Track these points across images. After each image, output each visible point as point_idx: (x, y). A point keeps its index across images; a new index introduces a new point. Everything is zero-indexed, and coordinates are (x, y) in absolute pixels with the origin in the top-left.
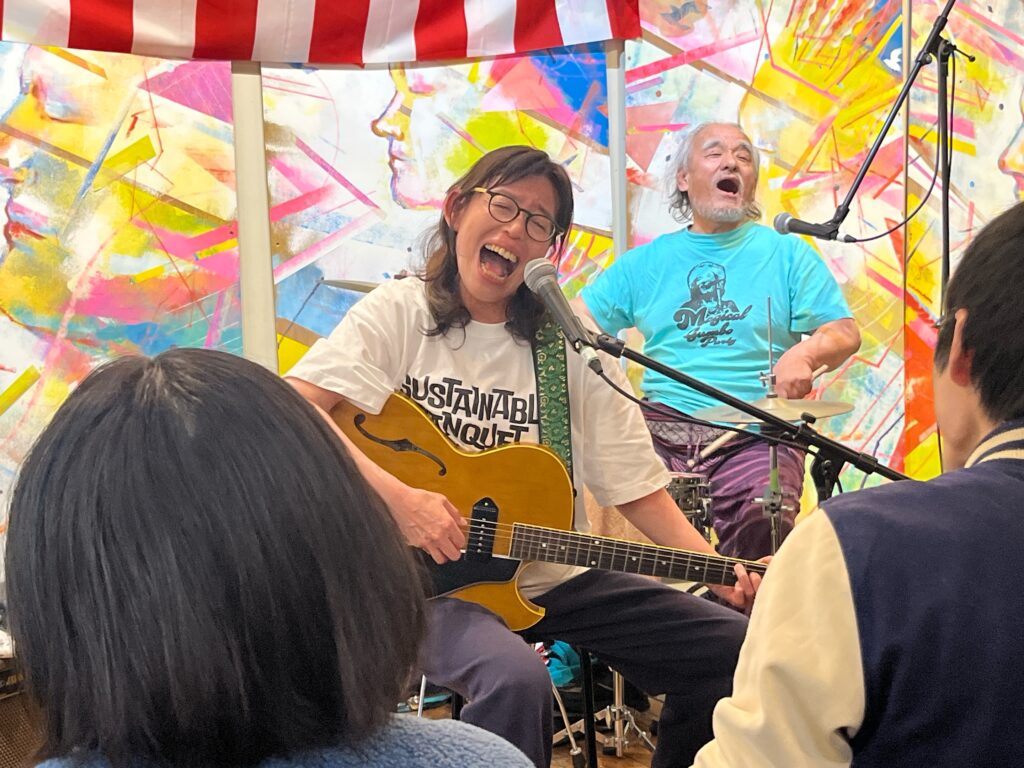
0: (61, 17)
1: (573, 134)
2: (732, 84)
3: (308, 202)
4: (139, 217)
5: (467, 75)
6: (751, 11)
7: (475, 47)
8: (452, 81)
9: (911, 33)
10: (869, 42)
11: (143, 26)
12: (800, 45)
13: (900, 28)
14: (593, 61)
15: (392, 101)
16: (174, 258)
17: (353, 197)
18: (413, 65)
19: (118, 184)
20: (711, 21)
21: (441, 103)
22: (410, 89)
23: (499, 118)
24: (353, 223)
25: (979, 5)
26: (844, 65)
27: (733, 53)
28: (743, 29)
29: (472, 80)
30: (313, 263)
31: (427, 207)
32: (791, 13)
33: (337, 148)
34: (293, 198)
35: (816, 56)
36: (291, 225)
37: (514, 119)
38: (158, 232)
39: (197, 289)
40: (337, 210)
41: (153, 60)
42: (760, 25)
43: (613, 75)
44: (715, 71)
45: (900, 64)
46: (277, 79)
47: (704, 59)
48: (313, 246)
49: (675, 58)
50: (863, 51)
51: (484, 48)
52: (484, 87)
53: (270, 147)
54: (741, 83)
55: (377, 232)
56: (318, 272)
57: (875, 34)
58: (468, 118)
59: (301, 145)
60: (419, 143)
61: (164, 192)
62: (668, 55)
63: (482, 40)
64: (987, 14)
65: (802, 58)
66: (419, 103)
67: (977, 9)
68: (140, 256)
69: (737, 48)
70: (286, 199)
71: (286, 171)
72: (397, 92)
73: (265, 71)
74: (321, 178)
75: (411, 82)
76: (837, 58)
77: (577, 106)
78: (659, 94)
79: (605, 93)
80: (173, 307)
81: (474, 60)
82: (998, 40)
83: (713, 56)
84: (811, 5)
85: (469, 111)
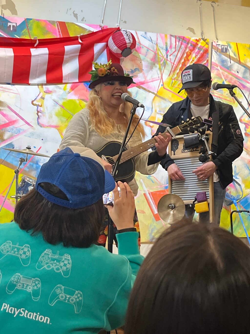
2: (150, 93)
3: (11, 124)
5: (63, 88)
6: (157, 71)
7: (65, 80)
8: (58, 90)
12: (173, 82)
15: (39, 95)
17: (25, 123)
18: (45, 85)
20: (144, 74)
21: (54, 96)
22: (45, 92)
23: (72, 101)
24: (24, 131)
25: (234, 71)
28: (154, 77)
29: (64, 90)
30: (11, 142)
31: (48, 127)
32: (171, 72)
33: (20, 109)
34: (6, 123)
35: (178, 85)
36: (5, 131)
37: (78, 102)
40: (20, 127)
42: (160, 76)
44: (145, 89)
47: (141, 85)
51: (68, 80)
52: (68, 92)
54: (153, 93)
55: (32, 134)
56: (13, 145)
58: (63, 101)
59: (9, 107)
60: (47, 108)
63: (68, 78)
64: (237, 74)
65: (174, 86)
66: (47, 96)
67: (233, 72)
69: (152, 83)
70: (3, 123)
71: (4, 115)
72: (40, 92)
74: (15, 117)
75: (45, 90)
81: (65, 84)
82: (240, 82)
83: (144, 85)
84: (177, 70)
85: (63, 99)
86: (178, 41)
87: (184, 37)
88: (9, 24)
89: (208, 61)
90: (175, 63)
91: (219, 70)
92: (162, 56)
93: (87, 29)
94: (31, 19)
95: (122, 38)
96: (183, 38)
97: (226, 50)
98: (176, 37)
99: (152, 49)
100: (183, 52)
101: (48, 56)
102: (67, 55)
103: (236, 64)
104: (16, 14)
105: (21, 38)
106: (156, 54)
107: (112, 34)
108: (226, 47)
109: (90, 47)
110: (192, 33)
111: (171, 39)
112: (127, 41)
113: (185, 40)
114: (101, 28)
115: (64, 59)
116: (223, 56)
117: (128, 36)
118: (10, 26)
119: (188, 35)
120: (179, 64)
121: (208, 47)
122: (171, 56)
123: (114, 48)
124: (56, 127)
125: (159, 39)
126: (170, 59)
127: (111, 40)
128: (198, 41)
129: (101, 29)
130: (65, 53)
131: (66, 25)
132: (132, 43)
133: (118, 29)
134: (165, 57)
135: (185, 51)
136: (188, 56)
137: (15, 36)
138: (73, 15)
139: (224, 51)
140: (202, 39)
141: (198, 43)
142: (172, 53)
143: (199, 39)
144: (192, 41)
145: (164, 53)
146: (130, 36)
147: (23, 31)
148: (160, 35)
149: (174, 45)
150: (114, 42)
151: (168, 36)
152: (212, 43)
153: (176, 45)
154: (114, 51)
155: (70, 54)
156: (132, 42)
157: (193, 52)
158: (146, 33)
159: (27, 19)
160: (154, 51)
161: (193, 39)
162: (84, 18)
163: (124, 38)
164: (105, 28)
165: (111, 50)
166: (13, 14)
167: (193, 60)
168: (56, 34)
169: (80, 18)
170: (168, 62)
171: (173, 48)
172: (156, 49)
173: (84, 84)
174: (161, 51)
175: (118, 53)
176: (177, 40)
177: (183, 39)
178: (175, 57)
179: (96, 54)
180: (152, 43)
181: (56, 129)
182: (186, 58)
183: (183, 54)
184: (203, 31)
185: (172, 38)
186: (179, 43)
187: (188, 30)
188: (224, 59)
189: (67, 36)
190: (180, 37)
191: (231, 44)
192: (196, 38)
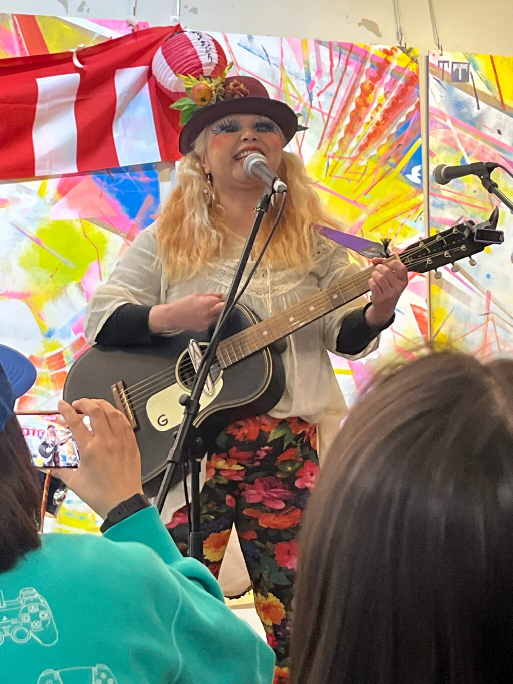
1: (129, 237)
5: (37, 190)
7: (41, 168)
9: (430, 153)
10: (392, 161)
12: (330, 164)
13: (420, 149)
14: (147, 179)
21: (14, 213)
23: (63, 227)
25: (490, 129)
26: (371, 179)
29: (41, 194)
31: (2, 297)
32: (322, 138)
35: (345, 173)
37: (78, 226)
42: (295, 148)
43: (165, 186)
45: (420, 178)
50: (387, 168)
51: (50, 169)
52: (52, 200)
57: (397, 154)
58: (37, 224)
63: (48, 162)
64: (497, 136)
65: (332, 174)
67: (488, 133)
76: (364, 173)
77: (133, 215)
79: (157, 204)
82: (508, 157)
84: (339, 131)
85: (38, 220)
86: (336, 55)
87: (352, 46)
89: (418, 105)
90: (333, 114)
91: (449, 129)
92: (295, 95)
93: (93, 33)
95: (190, 51)
96: (351, 48)
97: (466, 74)
98: (330, 45)
100: (352, 83)
102: (44, 102)
103: (494, 111)
106: (280, 92)
107: (162, 41)
108: (465, 67)
109: (105, 78)
110: (372, 34)
111: (317, 51)
112: (204, 59)
113: (354, 53)
114: (131, 27)
115: (37, 113)
116: (459, 92)
117: (205, 46)
119: (362, 38)
120: (343, 116)
121: (418, 70)
122: (322, 95)
123: (170, 79)
124: (22, 296)
125: (288, 53)
126: (319, 103)
127: (159, 59)
128: (389, 53)
129: (131, 32)
130: (39, 98)
131: (39, 23)
132: (217, 65)
133: (178, 29)
134: (306, 99)
135: (357, 80)
136: (365, 93)
139: (460, 78)
140: (402, 48)
141: (390, 58)
142: (324, 87)
143: (393, 48)
144: (373, 56)
145: (302, 88)
146: (209, 45)
148: (289, 41)
149: (326, 68)
150: (169, 64)
151: (311, 44)
152: (428, 57)
153: (332, 66)
154: (170, 85)
155: (53, 98)
156: (216, 61)
157: (378, 83)
158: (250, 37)
160: (274, 84)
161: (375, 49)
162: (83, 3)
163: (195, 52)
164: (141, 28)
165: (162, 84)
167: (380, 105)
168: (11, 48)
169: (73, 4)
170: (313, 111)
171: (326, 74)
172: (279, 77)
173: (94, 179)
174: (294, 83)
175: (179, 91)
176: (335, 53)
177: (350, 51)
178: (332, 98)
179: (121, 96)
180: (268, 63)
181: (22, 301)
182: (362, 100)
183: (353, 90)
184: (400, 28)
185: (321, 47)
186: (341, 61)
187: (362, 26)
188: (461, 100)
189: (41, 53)
190: (341, 45)
191: (478, 60)
192: (383, 47)
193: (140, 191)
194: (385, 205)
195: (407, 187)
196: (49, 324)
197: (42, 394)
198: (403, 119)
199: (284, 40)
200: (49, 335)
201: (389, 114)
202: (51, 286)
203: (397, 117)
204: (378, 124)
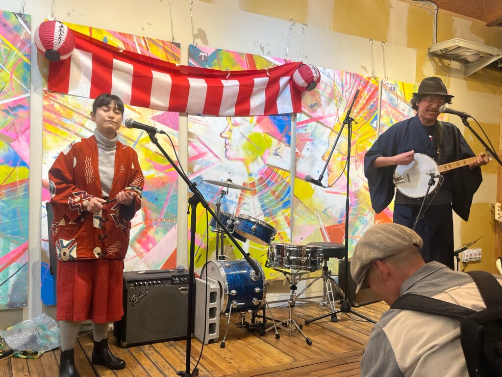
0: (129, 96)
1: (280, 140)
2: (327, 128)
3: (200, 157)
4: (148, 159)
5: (249, 120)
6: (334, 107)
7: (252, 112)
8: (245, 123)
9: (380, 116)
10: (368, 118)
11: (153, 100)
13: (377, 114)
14: (287, 119)
15: (227, 127)
16: (158, 171)
17: (213, 156)
18: (233, 116)
19: (143, 148)
20: (322, 109)
21: (241, 129)
22: (232, 124)
23: (258, 134)
24: (213, 164)
26: (360, 124)
27: (328, 119)
28: (331, 112)
29: (251, 122)
30: (200, 175)
31: (235, 160)
32: (345, 108)
33: (209, 141)
34: (195, 155)
36: (194, 163)
37: (263, 135)
38: (154, 163)
39: (165, 181)
40: (208, 160)
41: (156, 111)
42: (336, 111)
43: (292, 123)
44: (323, 124)
45: (376, 125)
46: (193, 119)
47: (320, 120)
48: (200, 170)
49: (311, 119)
50: (366, 121)
51: (255, 113)
52: (254, 125)
53: (189, 139)
54: (330, 128)
55: (220, 167)
56: (202, 178)
57: (370, 116)
58: (249, 134)
59: (199, 139)
60: (234, 141)
61: (156, 151)
62: (309, 119)
63: (254, 110)
64: (403, 112)
66: (235, 129)
67: (400, 110)
68: (148, 170)
70: (193, 155)
71: (194, 147)
72: (228, 125)
73: (189, 116)
74: (204, 149)
75: (233, 122)
77: (281, 132)
78: (306, 130)
79: (290, 129)
80: (157, 187)
81: (251, 116)
83: (323, 120)
85: (249, 132)
88: (201, 54)
89: (378, 99)
90: (349, 100)
91: (387, 108)
92: (338, 92)
93: (272, 63)
94: (222, 50)
95: (310, 72)
96: (357, 75)
97: (394, 88)
98: (350, 74)
99: (330, 85)
101: (238, 87)
102: (256, 87)
103: (403, 103)
104: (208, 45)
105: (212, 69)
106: (333, 90)
107: (296, 68)
108: (394, 86)
109: (277, 80)
110: (364, 71)
111: (346, 76)
112: (315, 75)
113: (359, 78)
115: (253, 91)
116: (391, 95)
118: (202, 56)
119: (361, 72)
121: (378, 86)
122: (347, 92)
123: (301, 82)
124: (242, 160)
125: (337, 77)
126: (345, 95)
127: (297, 74)
128: (369, 78)
129: (285, 63)
130: (254, 86)
131: (254, 58)
133: (303, 63)
134: (341, 93)
135: (358, 87)
136: (361, 93)
137: (207, 66)
138: (259, 48)
139: (392, 90)
140: (373, 77)
141: (370, 81)
142: (347, 89)
143: (371, 77)
144: (364, 79)
145: (340, 89)
146: (316, 71)
147: (214, 62)
149: (349, 82)
150: (301, 76)
151: (344, 73)
152: (382, 82)
154: (300, 84)
155: (259, 86)
156: (318, 76)
157: (365, 89)
158: (324, 69)
159: (218, 49)
161: (365, 77)
162: (269, 51)
164: (288, 63)
165: (297, 83)
166: (204, 44)
167: (365, 97)
168: (244, 66)
169: (266, 51)
170: (343, 98)
171: (348, 85)
172: (333, 85)
174: (338, 87)
175: (304, 86)
176: (352, 77)
177: (357, 77)
179: (281, 88)
180: (330, 79)
181: (242, 162)
184: (374, 69)
185: (348, 74)
186: (354, 80)
187: (361, 68)
188: (392, 98)
189: (254, 69)
190: (354, 74)
191: (398, 84)
192: (367, 76)
193: (284, 123)
194: (365, 134)
195: (372, 128)
196: (251, 171)
197: (247, 197)
198: (372, 103)
199: (336, 71)
200: (251, 175)
201: (368, 101)
202: (252, 157)
203: (370, 102)
204: (364, 104)
